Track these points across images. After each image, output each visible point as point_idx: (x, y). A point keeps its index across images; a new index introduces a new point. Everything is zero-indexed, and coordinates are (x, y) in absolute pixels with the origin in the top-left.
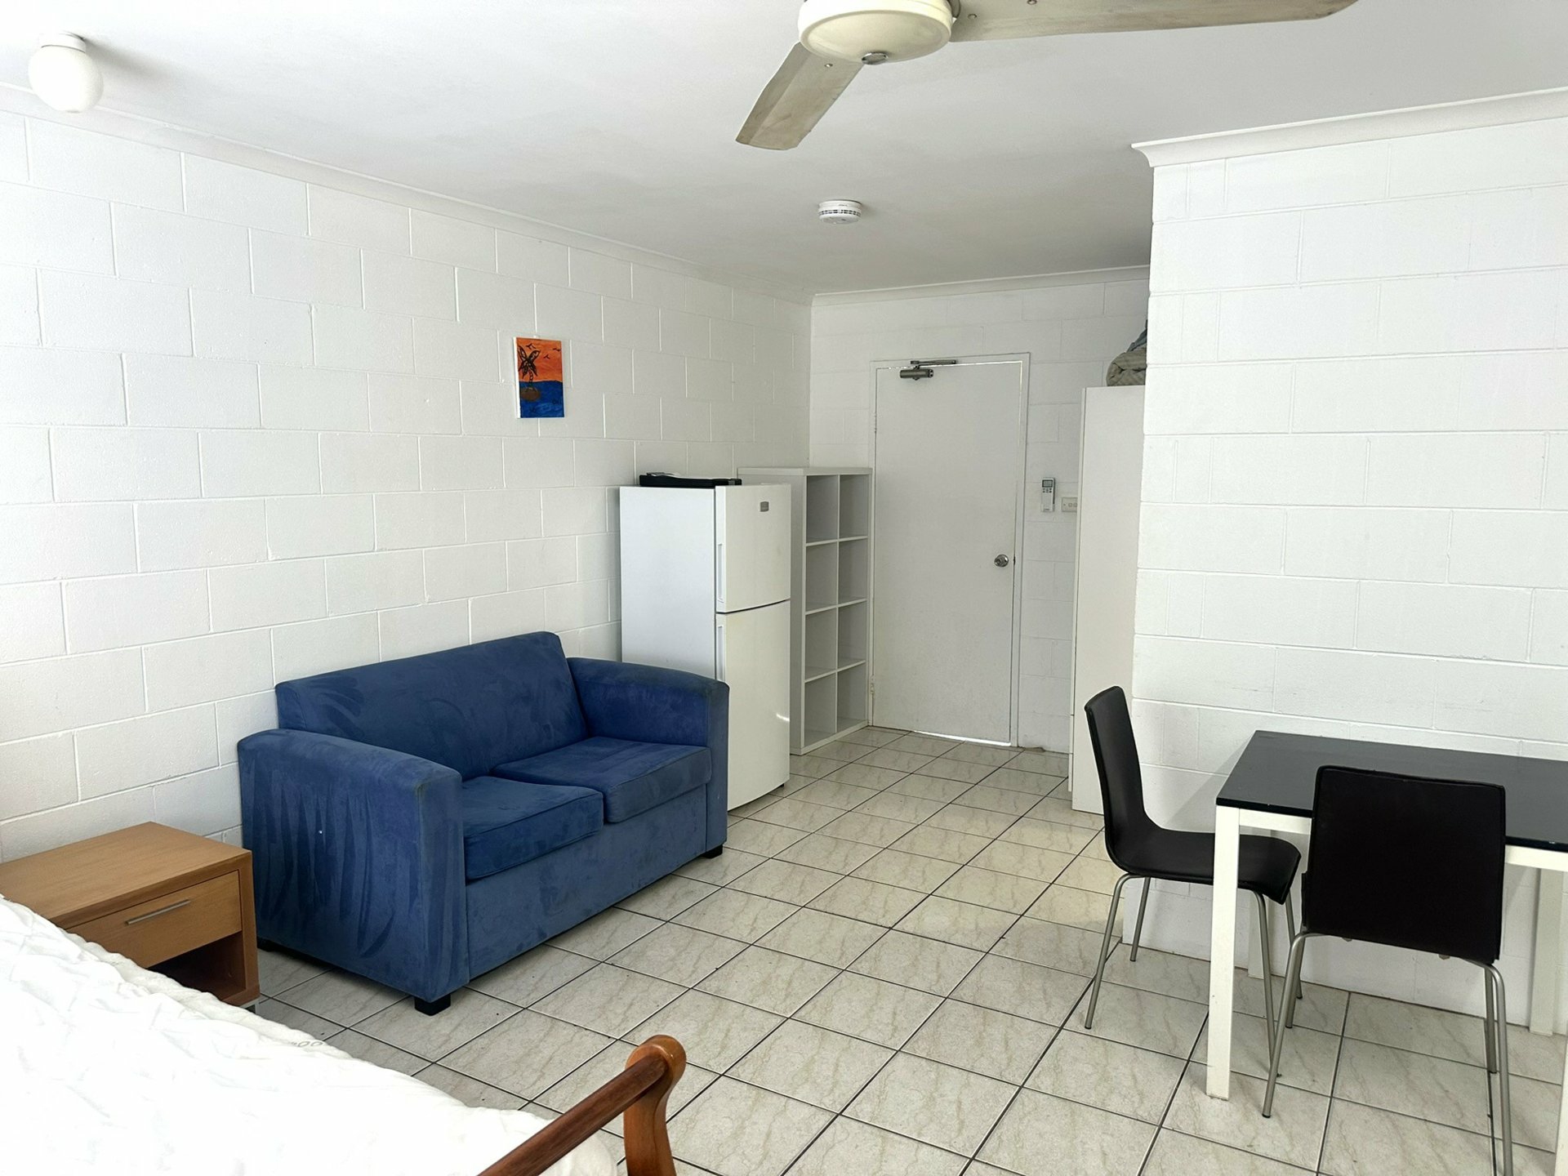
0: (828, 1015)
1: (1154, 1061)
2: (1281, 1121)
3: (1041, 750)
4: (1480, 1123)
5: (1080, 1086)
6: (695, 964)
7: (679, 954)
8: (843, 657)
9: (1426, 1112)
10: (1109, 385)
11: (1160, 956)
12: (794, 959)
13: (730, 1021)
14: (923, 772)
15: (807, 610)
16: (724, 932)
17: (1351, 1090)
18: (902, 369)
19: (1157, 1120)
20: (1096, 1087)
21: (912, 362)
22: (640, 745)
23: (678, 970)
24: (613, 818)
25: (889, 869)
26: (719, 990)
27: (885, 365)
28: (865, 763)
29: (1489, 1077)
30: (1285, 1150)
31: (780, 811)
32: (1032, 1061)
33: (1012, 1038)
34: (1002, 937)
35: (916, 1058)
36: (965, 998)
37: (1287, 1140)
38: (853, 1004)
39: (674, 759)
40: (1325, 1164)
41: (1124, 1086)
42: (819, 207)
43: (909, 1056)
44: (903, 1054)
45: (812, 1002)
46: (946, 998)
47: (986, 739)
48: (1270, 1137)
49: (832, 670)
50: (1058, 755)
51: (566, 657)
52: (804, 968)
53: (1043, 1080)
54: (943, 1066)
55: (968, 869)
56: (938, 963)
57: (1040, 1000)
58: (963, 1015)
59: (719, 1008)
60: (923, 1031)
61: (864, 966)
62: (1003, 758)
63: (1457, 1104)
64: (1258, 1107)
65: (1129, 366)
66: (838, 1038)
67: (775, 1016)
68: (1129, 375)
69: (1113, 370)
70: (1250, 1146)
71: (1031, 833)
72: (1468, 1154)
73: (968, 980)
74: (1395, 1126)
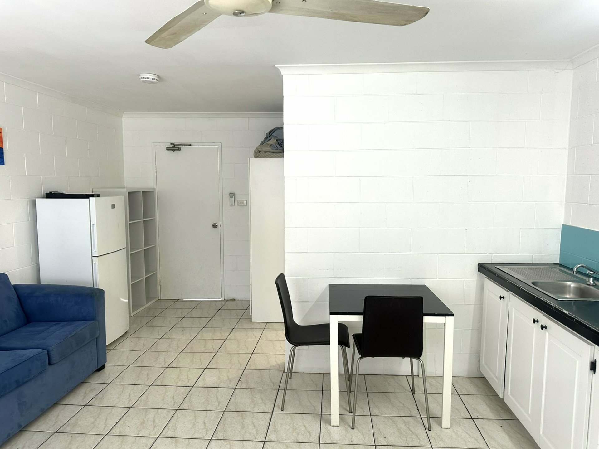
0: (176, 432)
1: (309, 418)
2: (358, 429)
3: (234, 300)
4: (415, 413)
5: (287, 435)
6: (105, 423)
7: (96, 420)
8: (147, 271)
9: (400, 413)
10: (255, 157)
11: (299, 375)
12: (153, 410)
13: (130, 445)
14: (189, 316)
15: (131, 252)
16: (116, 404)
17: (375, 411)
18: (167, 146)
19: (317, 441)
20: (292, 434)
21: (171, 144)
22: (59, 323)
23: (97, 427)
24: (52, 362)
25: (185, 361)
26: (120, 432)
27: (159, 144)
28: (162, 316)
29: (413, 396)
30: (363, 440)
31: (127, 344)
32: (265, 430)
33: (255, 422)
34: (239, 380)
35: (219, 441)
36: (231, 409)
37: (362, 436)
38: (185, 424)
39: (82, 328)
40: (377, 441)
41: (302, 431)
42: (139, 76)
43: (216, 440)
44: (213, 440)
45: (167, 427)
46: (224, 411)
47: (211, 298)
48: (356, 436)
49: (143, 277)
50: (240, 301)
51: (12, 284)
52: (159, 413)
53: (272, 437)
54: (231, 441)
55: (218, 354)
56: (217, 397)
57: (261, 403)
58: (233, 417)
59: (123, 441)
60: (219, 428)
61: (185, 406)
62: (219, 305)
63: (407, 408)
64: (349, 426)
65: (262, 150)
66: (183, 440)
67: (151, 438)
68: (263, 154)
69: (257, 151)
70: (352, 442)
71: (238, 334)
72: (416, 425)
73: (231, 401)
74: (393, 421)
